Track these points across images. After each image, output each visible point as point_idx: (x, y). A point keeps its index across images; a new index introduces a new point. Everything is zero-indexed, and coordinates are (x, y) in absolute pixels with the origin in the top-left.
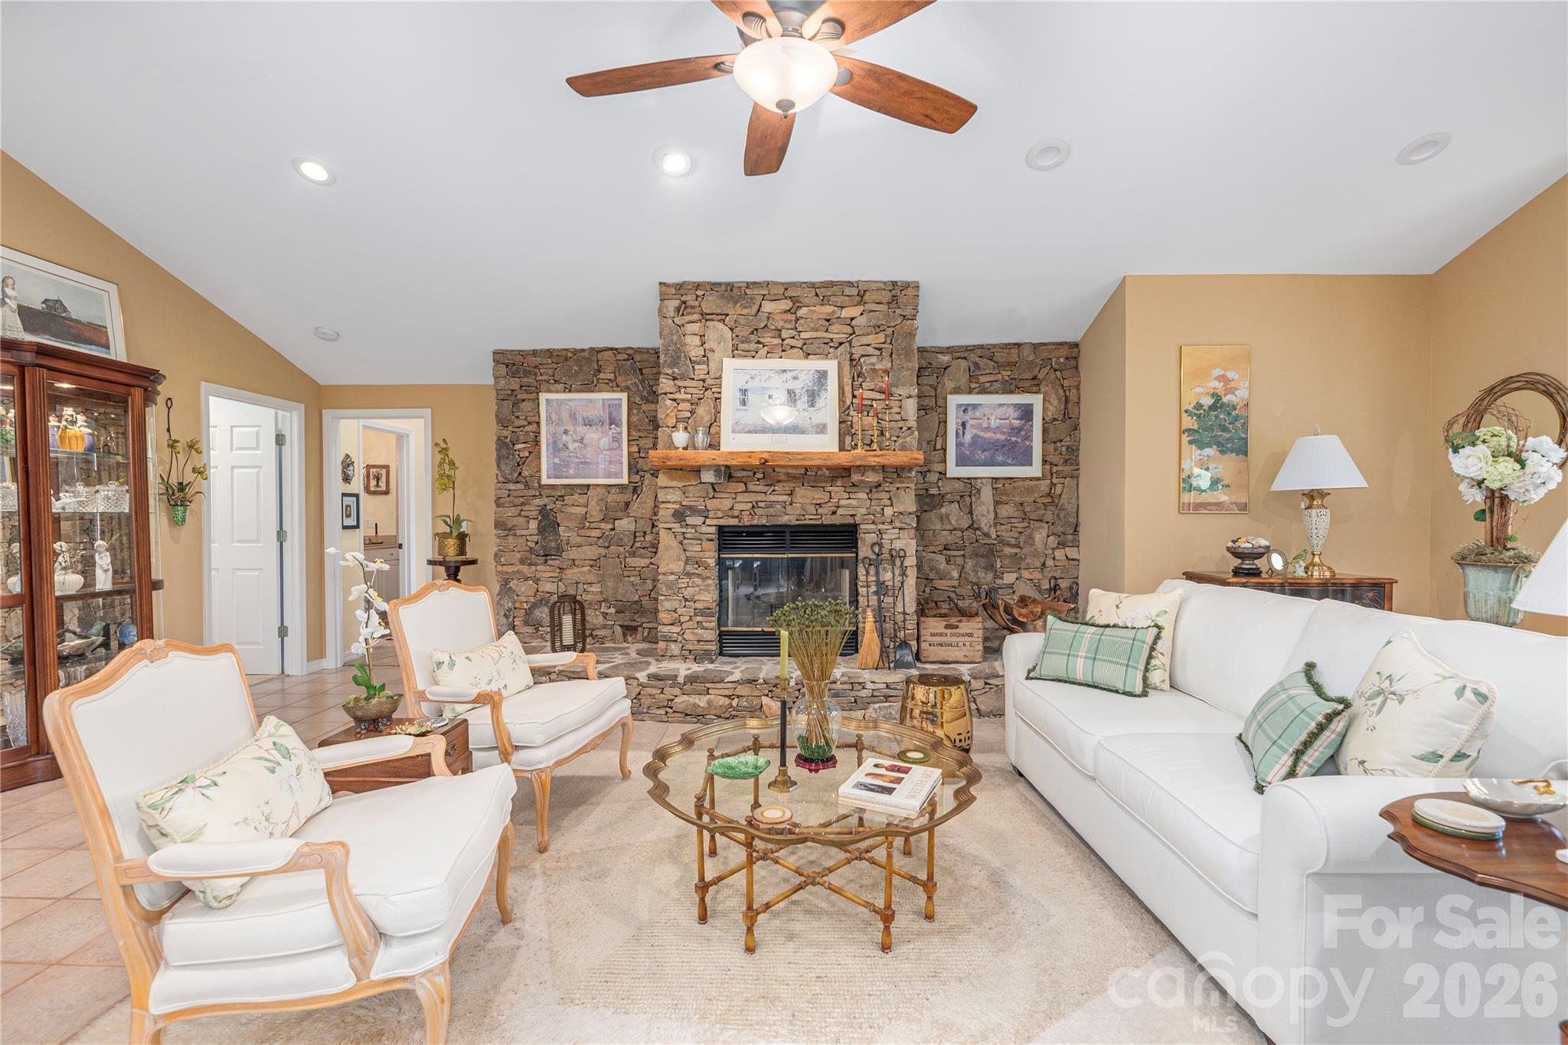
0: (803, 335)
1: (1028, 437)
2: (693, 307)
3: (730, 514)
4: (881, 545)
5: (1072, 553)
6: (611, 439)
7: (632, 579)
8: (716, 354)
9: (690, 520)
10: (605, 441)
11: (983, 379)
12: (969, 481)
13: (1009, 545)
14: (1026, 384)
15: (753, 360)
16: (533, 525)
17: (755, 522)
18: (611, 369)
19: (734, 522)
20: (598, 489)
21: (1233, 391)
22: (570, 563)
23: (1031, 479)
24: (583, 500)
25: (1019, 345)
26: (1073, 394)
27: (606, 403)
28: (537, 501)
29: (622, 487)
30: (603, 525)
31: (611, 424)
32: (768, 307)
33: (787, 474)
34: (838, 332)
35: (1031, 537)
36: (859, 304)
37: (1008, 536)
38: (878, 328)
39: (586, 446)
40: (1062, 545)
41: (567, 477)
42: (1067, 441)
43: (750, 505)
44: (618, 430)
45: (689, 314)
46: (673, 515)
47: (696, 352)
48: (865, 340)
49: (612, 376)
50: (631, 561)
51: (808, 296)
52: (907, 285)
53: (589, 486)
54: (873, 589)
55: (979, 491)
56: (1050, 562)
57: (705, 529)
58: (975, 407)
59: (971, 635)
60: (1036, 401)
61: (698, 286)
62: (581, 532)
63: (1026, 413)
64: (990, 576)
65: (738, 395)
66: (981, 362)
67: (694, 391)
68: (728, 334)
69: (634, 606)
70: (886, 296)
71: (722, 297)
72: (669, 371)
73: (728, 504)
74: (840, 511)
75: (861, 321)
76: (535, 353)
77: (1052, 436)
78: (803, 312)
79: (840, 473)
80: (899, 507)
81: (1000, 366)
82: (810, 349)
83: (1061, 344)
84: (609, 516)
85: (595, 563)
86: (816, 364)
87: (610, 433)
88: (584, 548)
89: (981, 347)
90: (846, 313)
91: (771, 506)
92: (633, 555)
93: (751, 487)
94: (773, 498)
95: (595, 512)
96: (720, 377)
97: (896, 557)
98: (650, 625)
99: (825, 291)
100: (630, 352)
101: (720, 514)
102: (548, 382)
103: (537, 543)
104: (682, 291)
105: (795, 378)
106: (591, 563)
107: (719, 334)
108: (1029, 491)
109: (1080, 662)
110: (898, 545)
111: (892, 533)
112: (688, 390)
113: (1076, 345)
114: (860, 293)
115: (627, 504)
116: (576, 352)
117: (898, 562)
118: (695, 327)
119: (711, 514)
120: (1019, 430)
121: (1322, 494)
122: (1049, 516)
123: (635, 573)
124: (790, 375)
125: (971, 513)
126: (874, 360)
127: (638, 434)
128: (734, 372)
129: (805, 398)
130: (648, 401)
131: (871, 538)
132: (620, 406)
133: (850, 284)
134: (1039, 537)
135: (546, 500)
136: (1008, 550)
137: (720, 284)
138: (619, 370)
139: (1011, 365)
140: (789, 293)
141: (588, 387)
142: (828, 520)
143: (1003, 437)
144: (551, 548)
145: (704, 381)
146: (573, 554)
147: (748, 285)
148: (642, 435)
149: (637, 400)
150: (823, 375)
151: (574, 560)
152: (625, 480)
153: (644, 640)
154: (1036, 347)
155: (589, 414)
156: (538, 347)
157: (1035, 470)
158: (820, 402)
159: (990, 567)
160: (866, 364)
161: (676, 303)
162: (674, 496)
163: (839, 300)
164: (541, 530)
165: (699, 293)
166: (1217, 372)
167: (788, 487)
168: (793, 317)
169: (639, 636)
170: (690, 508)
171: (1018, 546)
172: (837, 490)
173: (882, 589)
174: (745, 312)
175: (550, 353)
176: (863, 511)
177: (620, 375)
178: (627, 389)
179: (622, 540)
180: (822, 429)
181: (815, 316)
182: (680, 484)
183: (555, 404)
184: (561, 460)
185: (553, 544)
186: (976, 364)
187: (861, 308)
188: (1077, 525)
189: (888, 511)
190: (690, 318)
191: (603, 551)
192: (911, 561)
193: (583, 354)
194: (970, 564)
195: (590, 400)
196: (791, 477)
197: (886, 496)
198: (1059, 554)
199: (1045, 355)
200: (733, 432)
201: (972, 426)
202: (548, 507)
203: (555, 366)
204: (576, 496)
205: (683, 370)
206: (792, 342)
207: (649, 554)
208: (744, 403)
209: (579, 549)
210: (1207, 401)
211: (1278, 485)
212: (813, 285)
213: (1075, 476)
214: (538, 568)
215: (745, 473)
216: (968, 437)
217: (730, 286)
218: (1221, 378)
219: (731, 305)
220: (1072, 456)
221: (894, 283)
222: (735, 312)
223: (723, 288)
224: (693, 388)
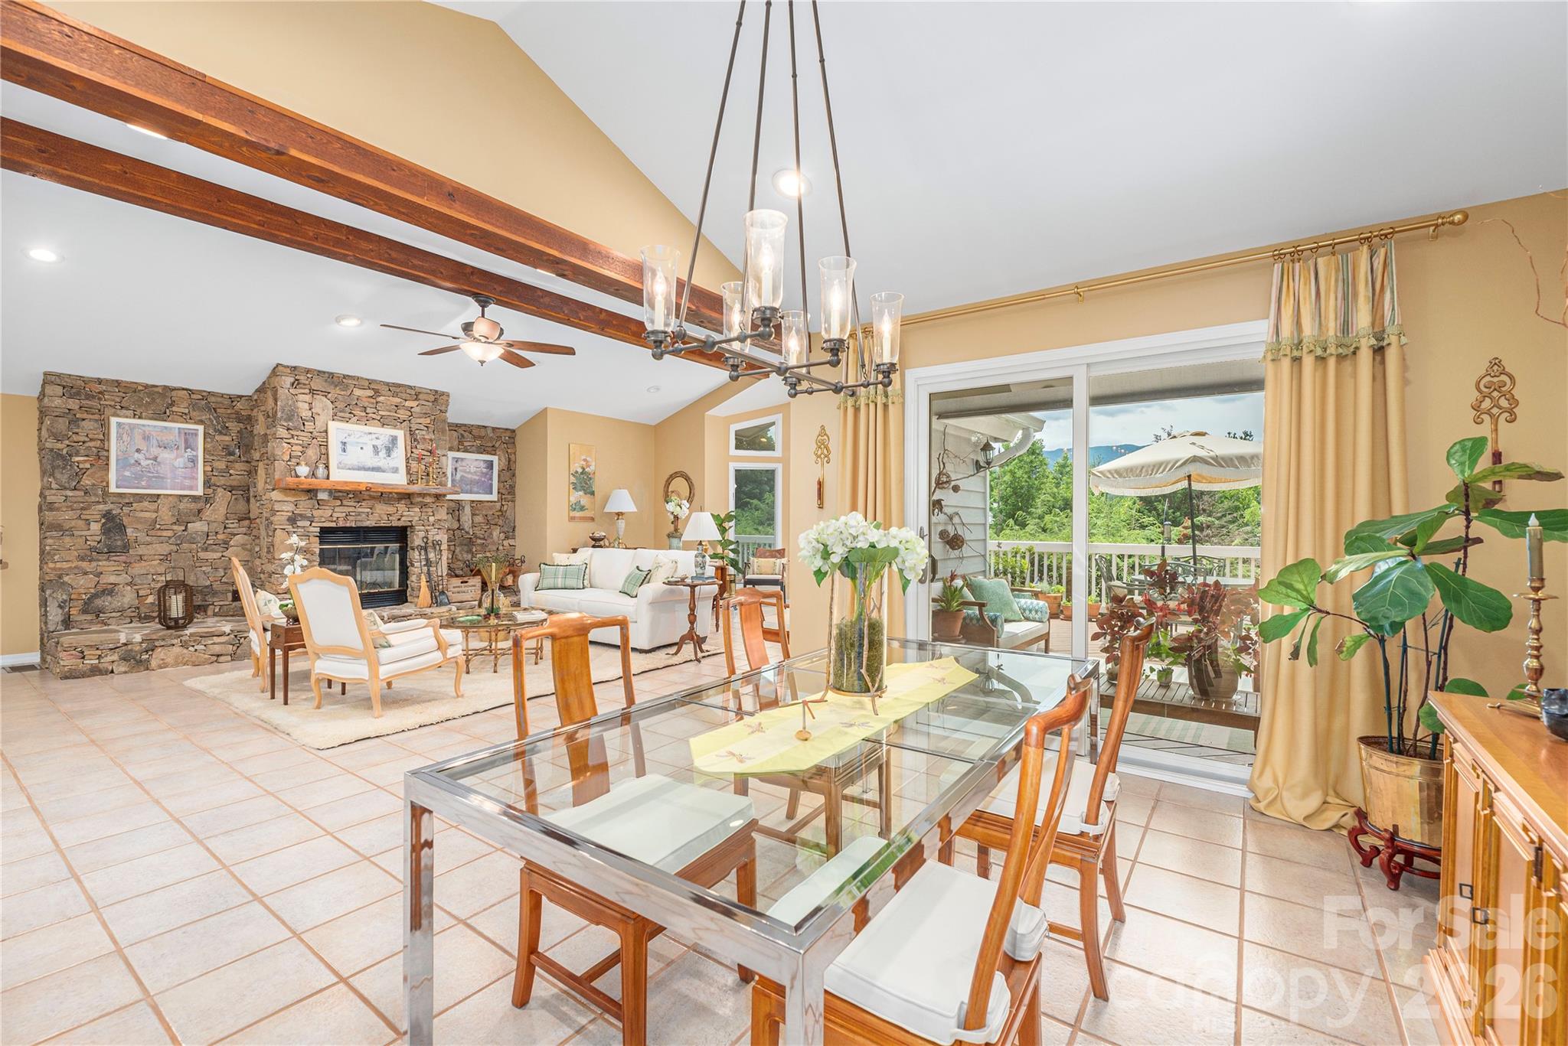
0: (380, 413)
1: (491, 479)
2: (304, 384)
3: (330, 519)
4: (427, 538)
5: (512, 542)
6: (186, 460)
7: (204, 569)
8: (321, 417)
9: (299, 523)
10: (180, 462)
11: (466, 444)
12: (458, 502)
13: (480, 539)
14: (490, 449)
15: (347, 424)
16: (95, 527)
17: (348, 525)
18: (186, 405)
19: (333, 525)
20: (170, 498)
21: (589, 466)
22: (139, 558)
23: (491, 502)
24: (154, 506)
25: (485, 427)
26: (513, 456)
27: (182, 431)
28: (101, 507)
29: (195, 498)
30: (175, 527)
31: (186, 448)
32: (357, 392)
33: (370, 496)
34: (403, 414)
35: (491, 534)
36: (416, 399)
37: (478, 533)
38: (426, 415)
39: (159, 464)
40: (507, 538)
41: (138, 488)
42: (510, 482)
43: (344, 514)
44: (195, 453)
45: (301, 388)
46: (288, 520)
47: (305, 413)
48: (419, 421)
49: (186, 411)
50: (202, 555)
51: (384, 389)
52: (443, 394)
53: (159, 495)
54: (424, 563)
55: (464, 507)
56: (501, 548)
57: (312, 529)
58: (462, 459)
59: (474, 586)
60: (495, 459)
61: (308, 371)
62: (150, 533)
63: (490, 465)
64: (470, 556)
65: (340, 445)
66: (466, 434)
67: (304, 439)
68: (331, 406)
69: (205, 590)
70: (432, 398)
71: (326, 381)
72: (285, 424)
73: (329, 512)
74: (403, 519)
75: (417, 410)
76: (100, 381)
77: (503, 479)
78: (381, 399)
79: (406, 497)
80: (438, 517)
81: (475, 438)
82: (386, 421)
83: (507, 429)
84: (182, 520)
85: (165, 558)
86: (388, 432)
87: (186, 455)
88: (154, 546)
89: (465, 425)
90: (407, 404)
91: (359, 515)
92: (206, 550)
93: (345, 503)
94: (360, 510)
95: (166, 515)
96: (326, 431)
97: (436, 544)
98: (221, 603)
99: (395, 388)
100: (204, 394)
101: (323, 520)
102: (114, 407)
103: (99, 543)
104: (296, 373)
105: (377, 438)
106: (162, 557)
107: (323, 405)
108: (491, 508)
109: (560, 580)
110: (437, 538)
111: (433, 531)
112: (300, 438)
113: (513, 431)
114: (416, 394)
115: (199, 511)
116: (146, 386)
117: (438, 547)
118: (307, 398)
119: (316, 520)
120: (486, 474)
121: (622, 514)
122: (500, 522)
123: (207, 564)
124: (374, 436)
125: (459, 520)
126: (424, 432)
127: (212, 458)
128: (337, 431)
129: (384, 451)
130: (221, 433)
131: (422, 534)
132: (196, 435)
133: (410, 387)
134: (496, 533)
135: (109, 507)
136: (479, 541)
137: (324, 372)
138: (194, 406)
139: (481, 438)
140: (372, 386)
141: (162, 416)
142: (395, 524)
143: (477, 478)
144: (116, 547)
145: (311, 433)
146: (142, 550)
147: (345, 376)
148: (215, 458)
149: (211, 431)
150: (394, 439)
151: (141, 556)
152: (199, 491)
153: (215, 615)
154: (494, 429)
155: (164, 438)
156: (102, 376)
157: (494, 497)
158: (394, 454)
159: (470, 551)
160: (419, 434)
161: (292, 380)
162: (290, 507)
163: (404, 396)
164: (106, 531)
165: (309, 375)
166: (583, 457)
167: (370, 503)
168: (374, 401)
169: (210, 612)
170: (301, 515)
171: (484, 539)
172: (402, 506)
173: (429, 563)
174: (342, 393)
175: (118, 383)
176: (417, 518)
177: (194, 410)
178: (201, 422)
179: (194, 538)
180: (396, 470)
181: (389, 403)
182: (293, 500)
183: (127, 427)
184: (132, 473)
185: (119, 543)
186: (462, 436)
187: (417, 403)
188: (514, 527)
189: (432, 519)
190: (303, 391)
191: (175, 548)
192: (444, 547)
193: (156, 389)
194: (458, 549)
195: (166, 428)
196: (372, 498)
197: (431, 510)
198: (506, 543)
199: (498, 434)
200: (338, 468)
201: (461, 471)
202: (114, 512)
203: (124, 395)
204: (146, 504)
205: (296, 424)
206: (374, 416)
207: (221, 549)
208: (344, 450)
209: (148, 547)
210: (580, 470)
211: (606, 510)
212: (388, 384)
213: (513, 501)
214: (100, 563)
215: (341, 494)
216: (458, 477)
217: (331, 375)
218: (585, 460)
219: (332, 387)
220: (512, 490)
221: (436, 391)
222: (335, 392)
223: (327, 375)
224: (304, 437)
